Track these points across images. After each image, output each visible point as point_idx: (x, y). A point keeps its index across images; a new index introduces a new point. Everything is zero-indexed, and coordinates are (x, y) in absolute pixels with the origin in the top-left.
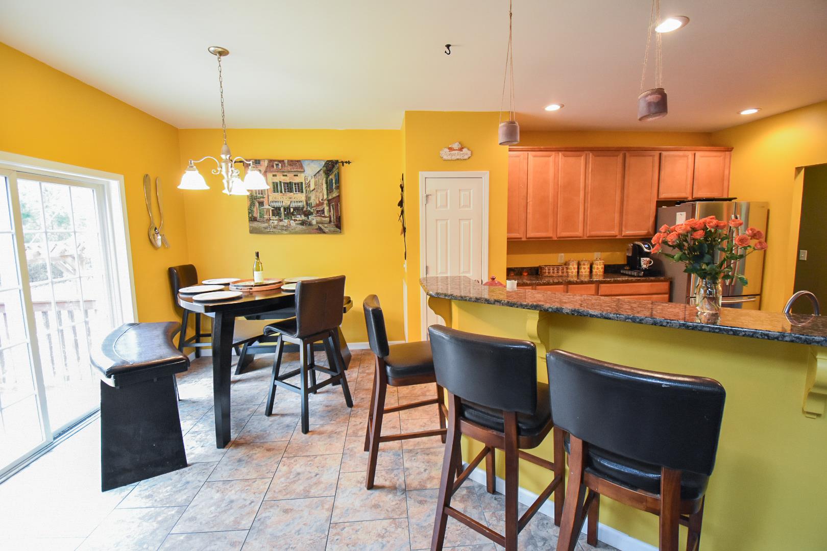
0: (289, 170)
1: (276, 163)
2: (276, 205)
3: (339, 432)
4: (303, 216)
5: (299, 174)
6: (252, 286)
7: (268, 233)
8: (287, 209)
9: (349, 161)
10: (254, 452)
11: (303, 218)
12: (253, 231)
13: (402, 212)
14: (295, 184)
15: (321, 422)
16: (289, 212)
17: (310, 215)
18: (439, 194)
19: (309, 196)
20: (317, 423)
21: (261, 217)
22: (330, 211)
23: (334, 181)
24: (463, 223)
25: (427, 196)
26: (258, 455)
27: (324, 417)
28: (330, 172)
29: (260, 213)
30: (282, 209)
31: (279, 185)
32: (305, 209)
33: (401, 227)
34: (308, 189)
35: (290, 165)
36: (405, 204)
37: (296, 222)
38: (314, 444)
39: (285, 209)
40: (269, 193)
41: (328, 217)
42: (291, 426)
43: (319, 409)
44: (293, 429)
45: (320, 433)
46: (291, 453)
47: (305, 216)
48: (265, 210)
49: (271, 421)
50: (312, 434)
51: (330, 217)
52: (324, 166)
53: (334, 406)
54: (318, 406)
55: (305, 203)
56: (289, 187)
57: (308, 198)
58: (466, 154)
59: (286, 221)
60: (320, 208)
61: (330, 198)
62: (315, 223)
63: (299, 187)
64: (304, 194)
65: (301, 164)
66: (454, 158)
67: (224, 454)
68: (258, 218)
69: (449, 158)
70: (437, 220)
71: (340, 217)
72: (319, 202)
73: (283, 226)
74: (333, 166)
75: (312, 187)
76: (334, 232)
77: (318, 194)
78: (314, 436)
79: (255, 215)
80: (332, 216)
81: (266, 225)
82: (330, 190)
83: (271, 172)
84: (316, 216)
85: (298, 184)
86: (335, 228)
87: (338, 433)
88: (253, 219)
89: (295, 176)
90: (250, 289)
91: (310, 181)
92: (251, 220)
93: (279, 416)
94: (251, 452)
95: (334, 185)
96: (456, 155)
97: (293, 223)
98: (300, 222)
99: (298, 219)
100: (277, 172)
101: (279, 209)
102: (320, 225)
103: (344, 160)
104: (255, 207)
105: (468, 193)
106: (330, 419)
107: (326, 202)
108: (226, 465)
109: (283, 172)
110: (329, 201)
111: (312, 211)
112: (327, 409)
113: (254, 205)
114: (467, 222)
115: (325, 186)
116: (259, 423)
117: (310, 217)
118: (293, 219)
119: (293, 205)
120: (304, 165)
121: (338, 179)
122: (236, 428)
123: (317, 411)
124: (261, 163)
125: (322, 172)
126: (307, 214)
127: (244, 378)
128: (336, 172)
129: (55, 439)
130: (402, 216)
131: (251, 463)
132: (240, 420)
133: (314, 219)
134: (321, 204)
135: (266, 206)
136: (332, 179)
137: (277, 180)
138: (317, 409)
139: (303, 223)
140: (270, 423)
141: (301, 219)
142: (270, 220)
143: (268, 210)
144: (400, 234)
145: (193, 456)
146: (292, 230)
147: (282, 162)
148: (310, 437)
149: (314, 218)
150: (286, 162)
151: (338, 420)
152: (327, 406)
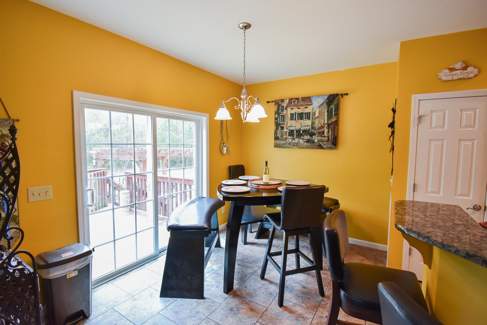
0: (302, 104)
1: (294, 100)
2: (292, 128)
3: (306, 317)
4: (308, 136)
5: (308, 107)
6: (259, 185)
7: (285, 147)
8: (298, 131)
9: (347, 93)
10: (242, 307)
11: (309, 137)
12: (276, 146)
13: (393, 133)
14: (305, 114)
15: (295, 301)
16: (299, 134)
17: (313, 135)
18: (434, 115)
19: (314, 122)
20: (291, 301)
21: (281, 137)
22: (328, 132)
23: (333, 110)
24: (463, 143)
25: (420, 117)
26: (243, 310)
27: (299, 297)
28: (331, 103)
29: (281, 134)
30: (295, 132)
31: (294, 115)
32: (310, 131)
33: (390, 146)
34: (314, 117)
35: (303, 101)
36: (396, 125)
37: (304, 140)
38: (283, 320)
39: (297, 131)
40: (288, 120)
41: (327, 137)
42: (273, 295)
43: (298, 288)
44: (273, 298)
45: (291, 312)
46: (264, 321)
47: (310, 136)
48: (284, 132)
49: (262, 284)
50: (285, 310)
51: (328, 137)
52: (327, 99)
53: (309, 290)
54: (298, 285)
55: (311, 127)
56: (301, 116)
57: (313, 123)
58: (472, 73)
59: (297, 139)
60: (321, 130)
61: (330, 122)
62: (317, 141)
63: (308, 116)
64: (311, 121)
65: (311, 99)
66: (455, 77)
67: (226, 299)
68: (280, 138)
69: (450, 78)
70: (430, 140)
71: (336, 136)
72: (321, 125)
73: (295, 143)
74: (334, 98)
75: (317, 115)
76: (331, 148)
77: (320, 120)
78: (285, 312)
79: (278, 136)
80: (330, 136)
81: (284, 142)
82: (330, 117)
83: (290, 106)
84: (318, 136)
85: (307, 113)
86: (332, 145)
87: (305, 319)
88: (276, 138)
89: (305, 108)
90: (258, 186)
91: (315, 111)
92: (275, 139)
93: (268, 282)
94: (240, 306)
95: (334, 112)
96: (458, 74)
97: (301, 141)
98: (306, 140)
99: (305, 138)
100: (294, 106)
101: (293, 131)
102: (320, 143)
103: (343, 93)
104: (279, 130)
105: (473, 112)
106: (302, 301)
107: (326, 126)
108: (223, 309)
109: (298, 106)
110: (329, 125)
111: (315, 132)
112: (303, 289)
113: (278, 129)
114: (470, 143)
115: (326, 114)
116: (254, 282)
117: (313, 136)
118: (302, 138)
119: (303, 128)
120: (312, 100)
121: (337, 108)
122: (240, 281)
123: (295, 288)
124: (285, 101)
125: (325, 103)
126: (312, 134)
127: (259, 243)
128: (336, 103)
129: (159, 253)
130: (392, 137)
131: (237, 315)
132: (244, 275)
133: (316, 139)
134: (322, 127)
135: (285, 130)
136: (332, 109)
137: (293, 112)
138: (296, 287)
139: (308, 141)
140: (261, 286)
141: (307, 138)
142: (287, 139)
143: (286, 132)
144: (389, 151)
145: (209, 292)
146: (301, 146)
147: (297, 99)
148: (282, 312)
149: (316, 137)
150: (300, 98)
151: (308, 304)
152: (304, 287)
